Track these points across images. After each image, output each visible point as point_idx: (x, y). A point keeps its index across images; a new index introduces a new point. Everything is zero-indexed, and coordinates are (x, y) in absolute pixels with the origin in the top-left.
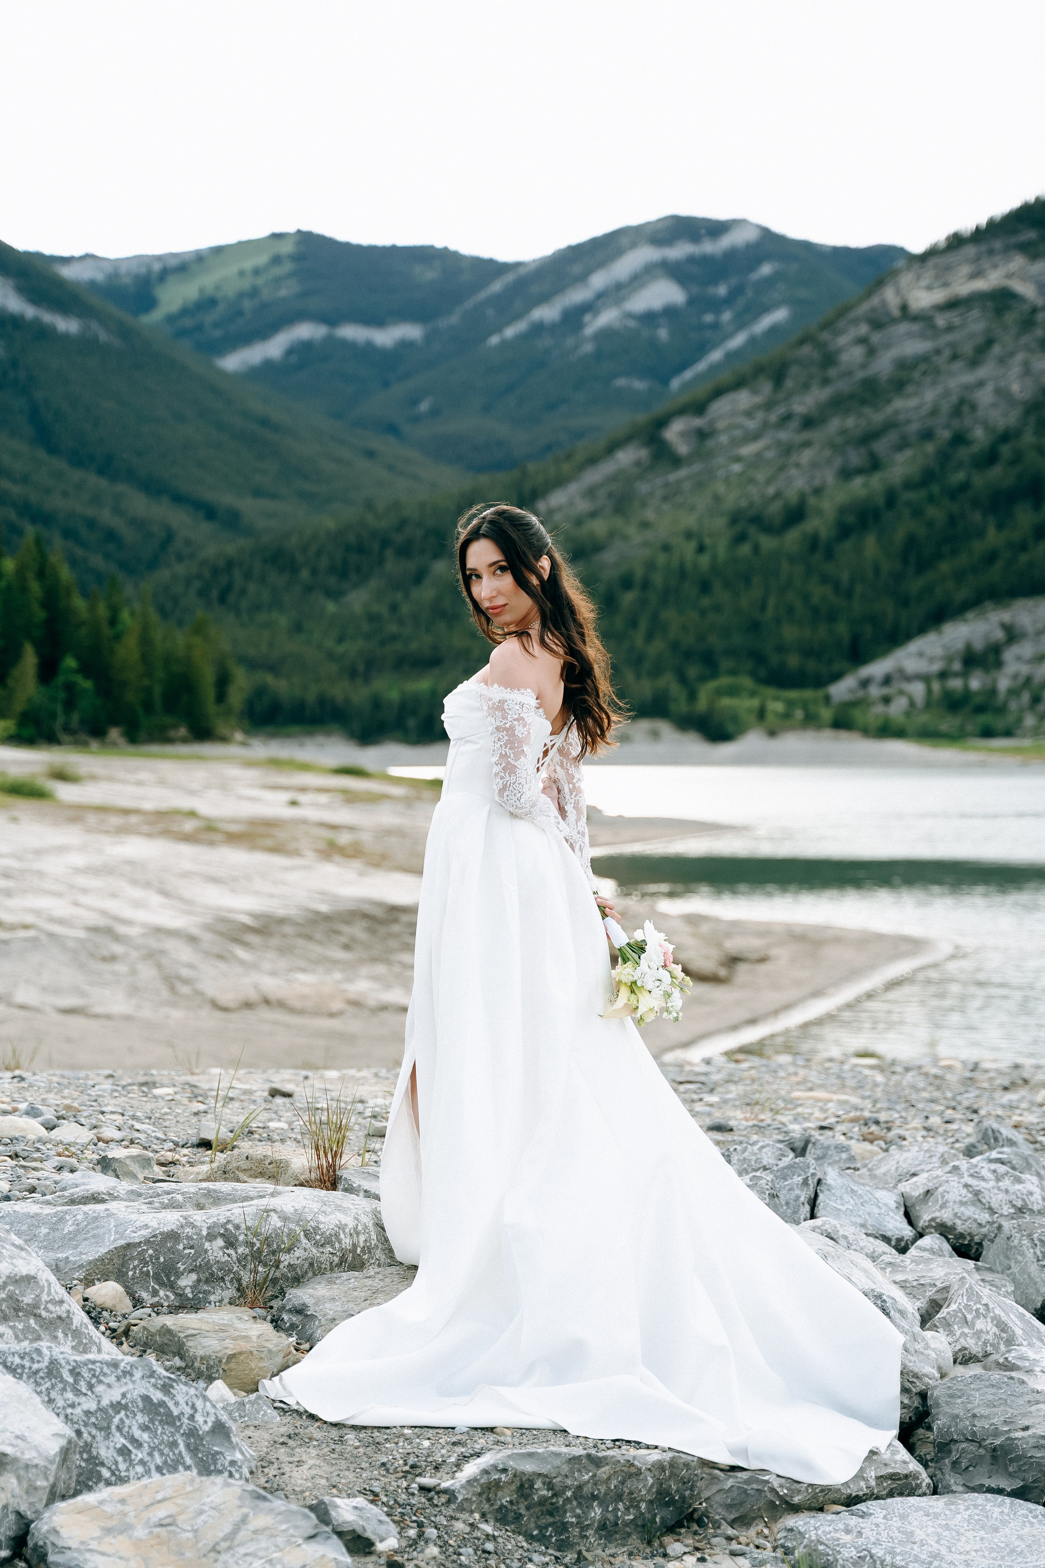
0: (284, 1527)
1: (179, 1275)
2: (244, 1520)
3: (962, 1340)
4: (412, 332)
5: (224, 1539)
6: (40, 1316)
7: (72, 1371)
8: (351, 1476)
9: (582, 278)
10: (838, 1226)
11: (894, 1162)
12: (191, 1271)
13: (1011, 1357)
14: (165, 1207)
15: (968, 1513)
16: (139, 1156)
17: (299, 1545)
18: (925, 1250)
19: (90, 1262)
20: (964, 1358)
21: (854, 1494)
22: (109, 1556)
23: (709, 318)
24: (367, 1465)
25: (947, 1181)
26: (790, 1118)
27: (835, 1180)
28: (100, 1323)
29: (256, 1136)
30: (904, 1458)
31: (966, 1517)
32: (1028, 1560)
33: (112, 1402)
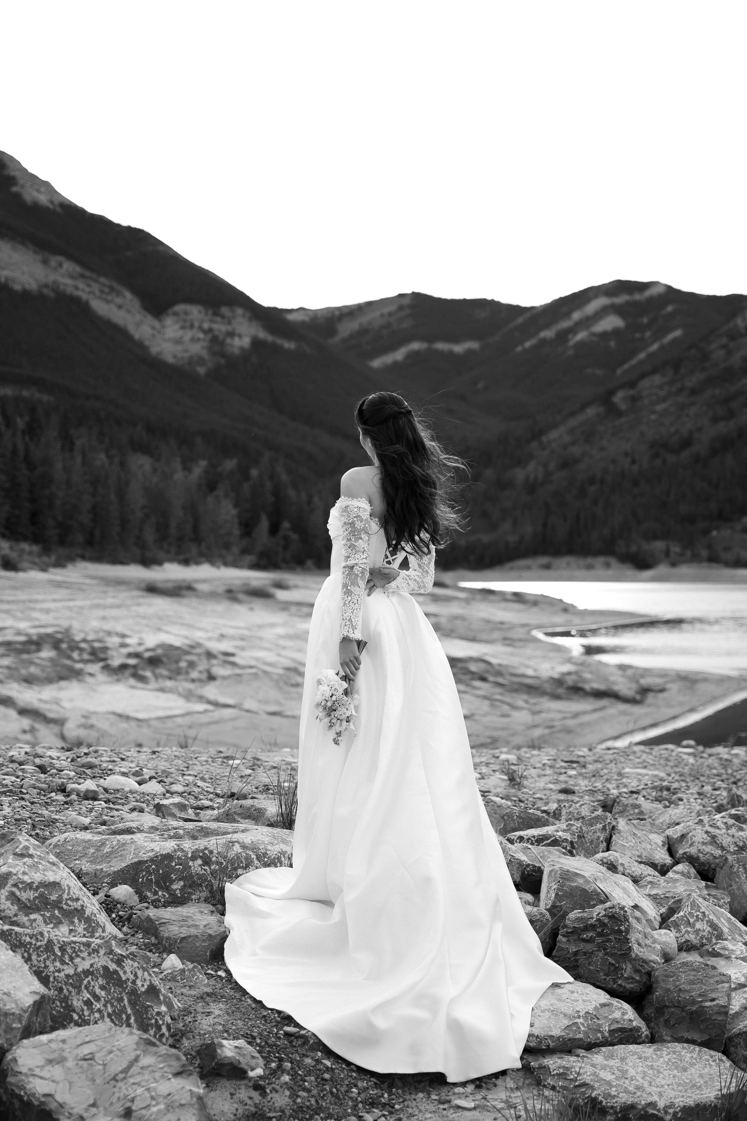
0: (161, 1065)
1: (172, 882)
2: (136, 1059)
3: (686, 935)
4: (473, 345)
5: (122, 1072)
6: (62, 908)
7: (60, 948)
8: (240, 1023)
9: (568, 315)
10: (619, 857)
11: (668, 816)
12: (180, 880)
13: (717, 947)
14: (171, 837)
15: (668, 1057)
16: (179, 803)
17: (169, 1079)
18: (678, 873)
19: (115, 872)
20: (685, 947)
21: (593, 1042)
22: (45, 1079)
23: (638, 335)
24: (254, 1016)
25: (695, 829)
26: (615, 785)
27: (623, 827)
28: (113, 912)
29: (271, 791)
30: (630, 1017)
31: (666, 1060)
32: (703, 1092)
33: (84, 969)
